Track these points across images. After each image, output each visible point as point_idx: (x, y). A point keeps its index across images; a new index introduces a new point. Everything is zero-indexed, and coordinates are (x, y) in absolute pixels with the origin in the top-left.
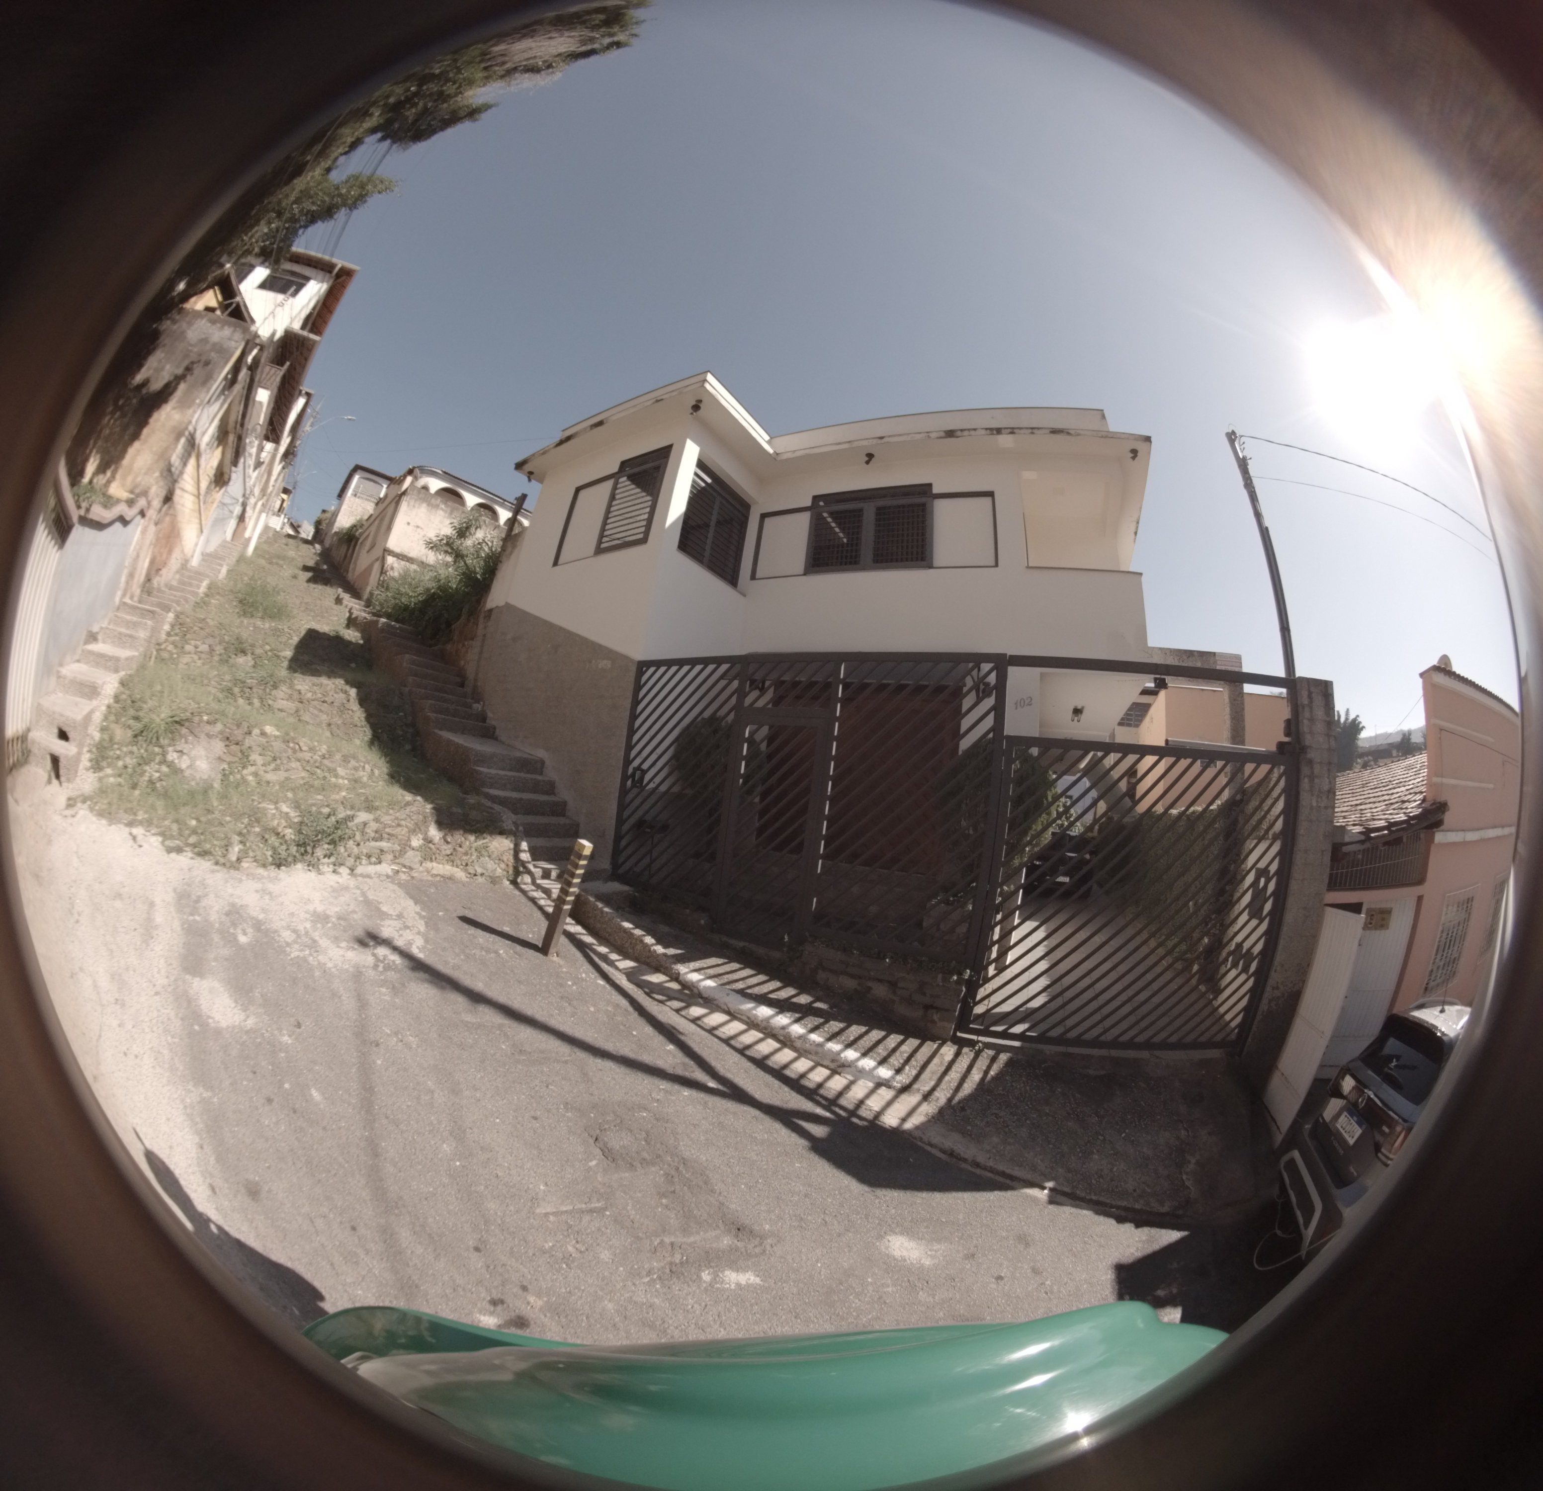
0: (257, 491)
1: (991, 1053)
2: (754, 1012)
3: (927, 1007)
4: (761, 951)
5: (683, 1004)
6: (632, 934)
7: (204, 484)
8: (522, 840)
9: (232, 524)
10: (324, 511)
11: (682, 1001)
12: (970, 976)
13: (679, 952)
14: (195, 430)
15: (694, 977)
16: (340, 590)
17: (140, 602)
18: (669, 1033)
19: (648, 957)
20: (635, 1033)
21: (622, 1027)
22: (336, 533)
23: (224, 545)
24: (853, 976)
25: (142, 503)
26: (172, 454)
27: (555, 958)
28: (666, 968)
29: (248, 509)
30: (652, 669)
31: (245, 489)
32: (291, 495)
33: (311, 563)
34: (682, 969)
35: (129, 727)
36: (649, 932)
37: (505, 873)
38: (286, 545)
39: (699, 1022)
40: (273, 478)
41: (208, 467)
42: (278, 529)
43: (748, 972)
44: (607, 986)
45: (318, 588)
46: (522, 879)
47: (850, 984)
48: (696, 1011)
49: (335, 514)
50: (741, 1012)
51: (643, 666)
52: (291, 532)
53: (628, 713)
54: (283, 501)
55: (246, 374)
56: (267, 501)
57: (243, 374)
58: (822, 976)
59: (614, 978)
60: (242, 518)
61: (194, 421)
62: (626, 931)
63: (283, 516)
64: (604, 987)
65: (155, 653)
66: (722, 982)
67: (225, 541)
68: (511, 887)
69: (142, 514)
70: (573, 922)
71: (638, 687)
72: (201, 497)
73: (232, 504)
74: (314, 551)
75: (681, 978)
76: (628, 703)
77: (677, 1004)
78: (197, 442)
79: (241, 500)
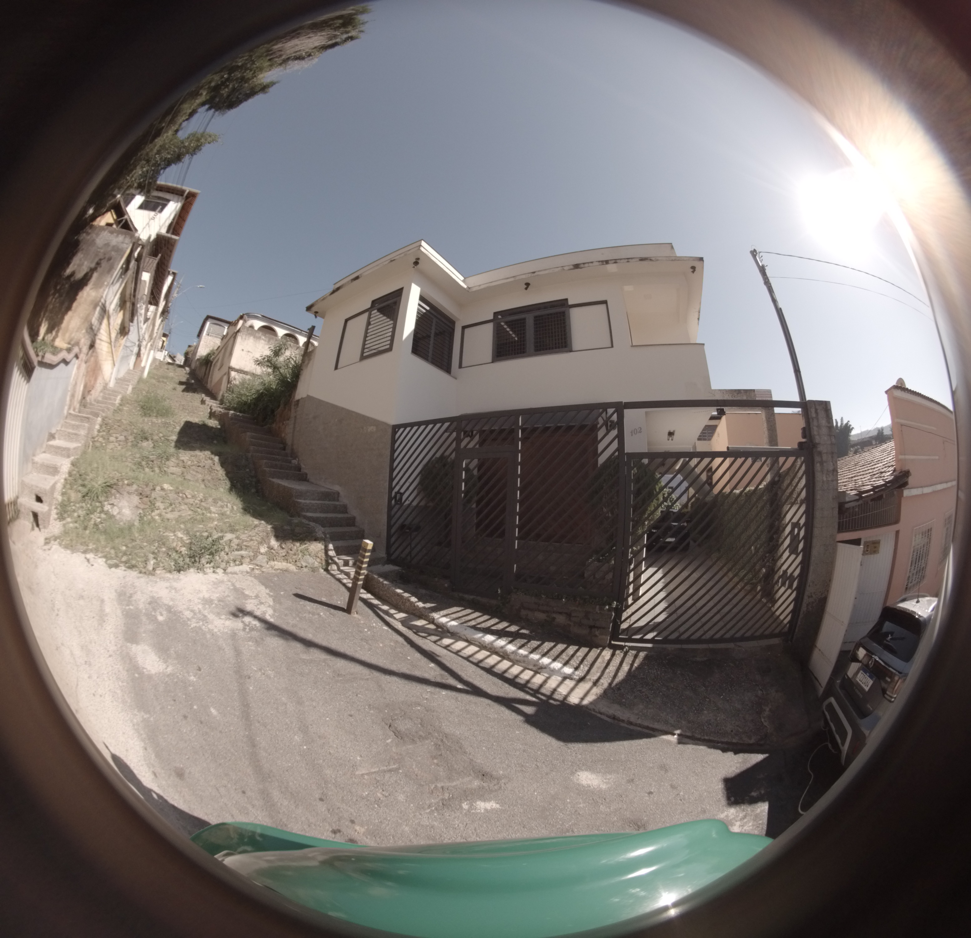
0: (147, 337)
1: (634, 652)
2: (483, 639)
3: (591, 627)
4: (484, 600)
5: (438, 638)
6: (403, 596)
7: (113, 335)
8: (329, 543)
9: (133, 358)
10: (189, 346)
11: (437, 635)
12: (617, 605)
13: (433, 605)
14: (105, 301)
15: (444, 620)
16: (203, 395)
17: (79, 412)
18: (431, 656)
19: (414, 610)
20: (409, 658)
21: (401, 655)
22: (198, 359)
23: (129, 372)
24: (544, 612)
25: (76, 350)
26: (92, 318)
27: (356, 615)
28: (426, 616)
29: (142, 348)
30: (402, 430)
31: (139, 336)
32: (168, 338)
33: (184, 380)
34: (436, 615)
35: (79, 491)
36: (413, 594)
37: (320, 565)
38: (168, 369)
39: (449, 648)
40: (156, 328)
41: (115, 324)
42: (162, 360)
43: (477, 614)
44: (390, 630)
45: (190, 395)
46: (331, 568)
47: (542, 616)
48: (446, 641)
49: (197, 347)
50: (475, 640)
51: (396, 428)
52: (170, 361)
53: (389, 458)
54: (164, 341)
55: (135, 264)
56: (154, 342)
57: (133, 264)
58: (523, 613)
59: (393, 625)
60: (138, 355)
61: (104, 296)
62: (398, 595)
63: (164, 351)
64: (388, 631)
65: (91, 443)
66: (462, 622)
67: (129, 370)
68: (325, 573)
69: (77, 357)
70: (365, 592)
71: (394, 441)
72: (112, 344)
73: (132, 346)
74: (185, 372)
75: (435, 621)
76: (388, 452)
77: (434, 638)
78: (107, 309)
79: (137, 343)
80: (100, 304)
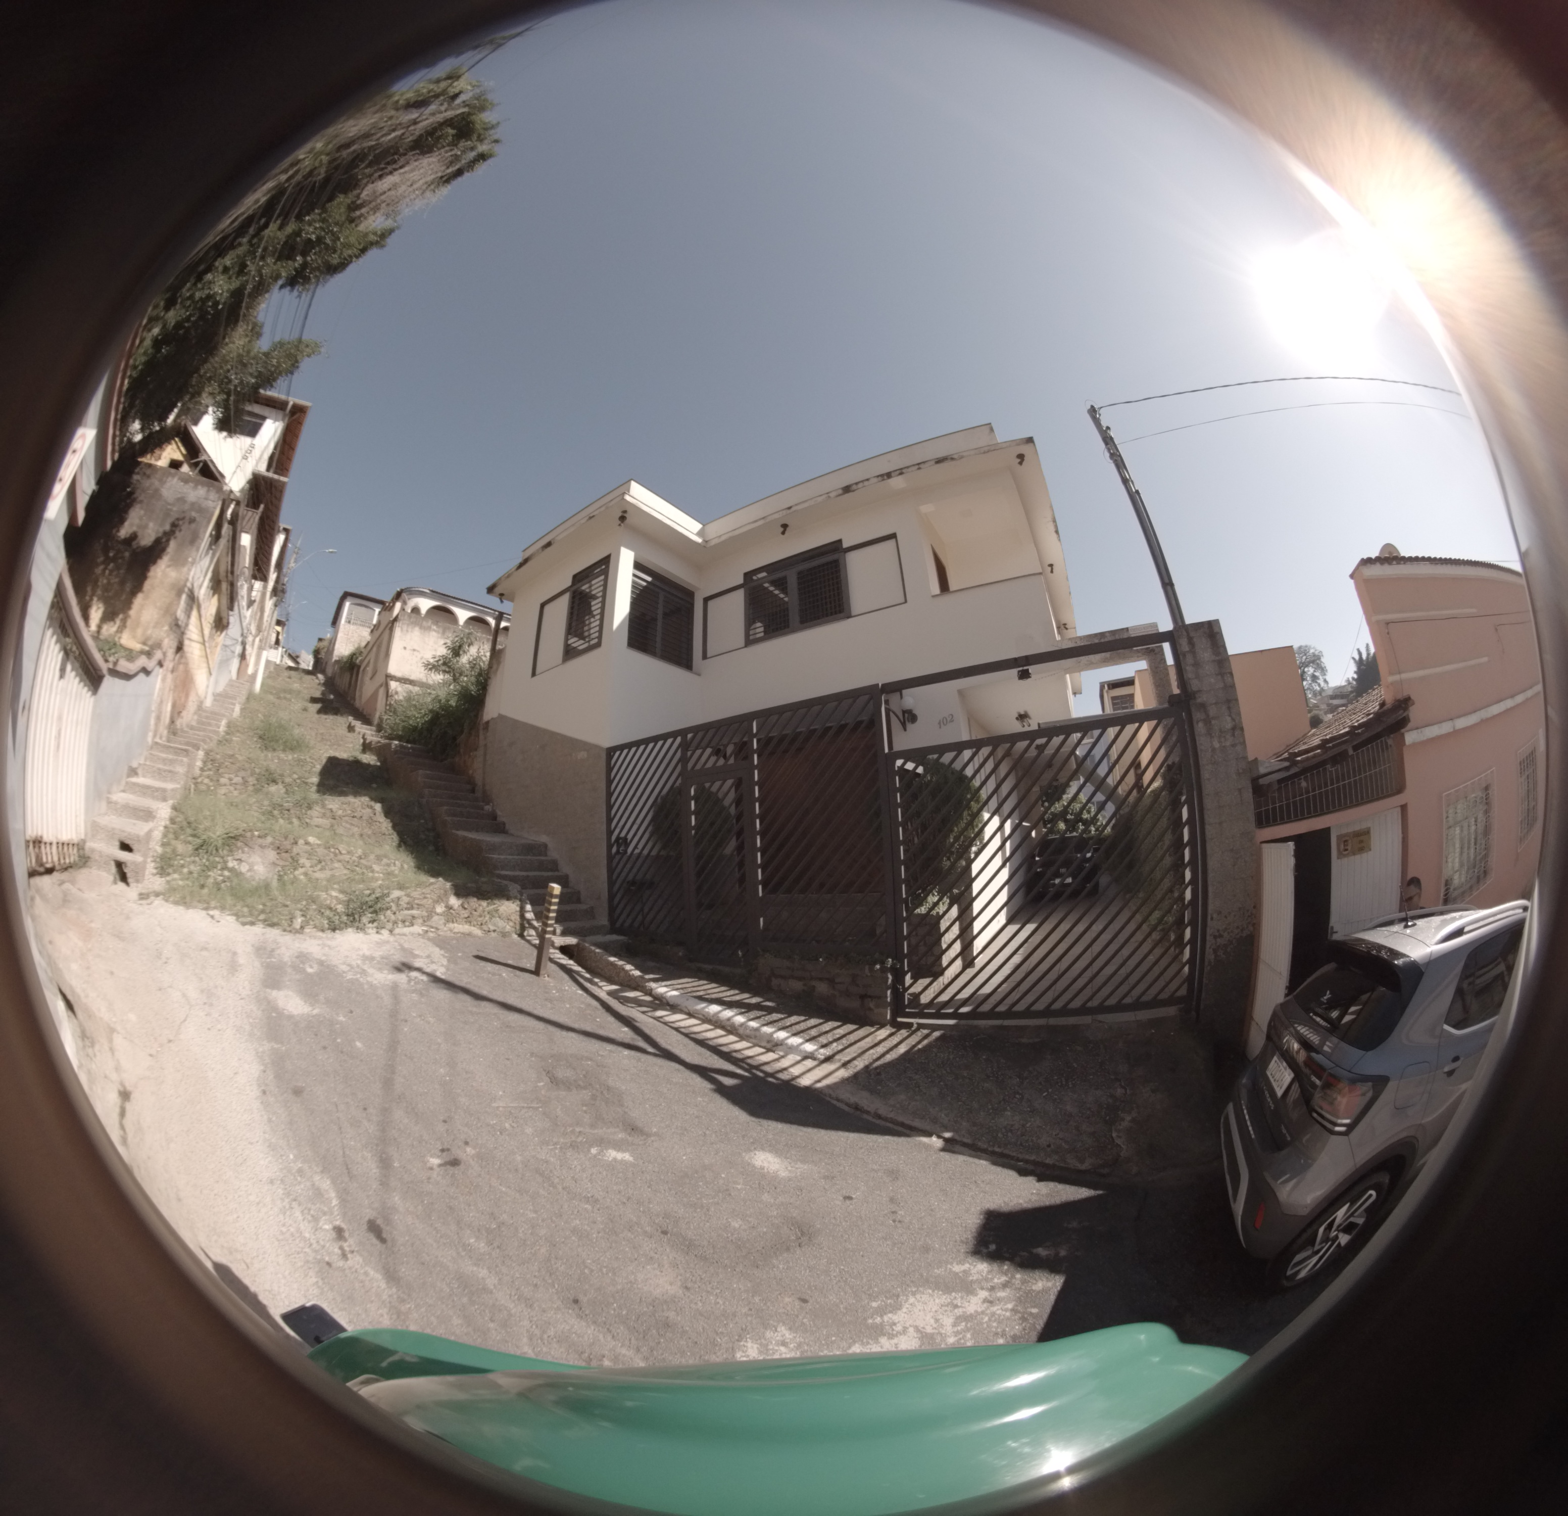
0: (253, 628)
1: (927, 1031)
2: (706, 1010)
3: (863, 997)
4: (727, 970)
5: (651, 1009)
6: (616, 965)
7: (207, 631)
8: (527, 903)
9: (235, 663)
10: (321, 640)
12: (893, 964)
13: (655, 975)
14: (192, 585)
15: (664, 991)
16: (350, 718)
17: (168, 741)
18: (623, 1019)
19: (627, 980)
20: (597, 1020)
21: (588, 1017)
22: (336, 661)
23: (230, 684)
24: (800, 979)
25: (158, 655)
26: (176, 608)
27: (545, 979)
28: (642, 986)
29: (247, 647)
30: (618, 753)
31: (241, 628)
32: (285, 627)
33: (317, 694)
34: (654, 986)
35: (189, 843)
36: (629, 963)
37: (514, 930)
38: (289, 677)
39: (660, 1019)
40: (267, 614)
43: (713, 986)
44: (586, 996)
45: (329, 719)
46: (529, 934)
47: (797, 986)
48: (660, 1013)
49: (333, 642)
51: (611, 751)
52: (291, 664)
53: (605, 791)
54: (278, 633)
56: (263, 635)
57: (226, 528)
58: (775, 982)
59: (594, 991)
60: (243, 657)
61: (190, 579)
62: (612, 964)
63: (280, 649)
64: (582, 995)
65: (193, 786)
66: (686, 992)
67: (230, 680)
68: (518, 938)
69: (160, 664)
71: (609, 769)
72: (206, 643)
74: (317, 681)
75: (653, 992)
77: (645, 1009)
78: (196, 594)
80: (186, 590)
